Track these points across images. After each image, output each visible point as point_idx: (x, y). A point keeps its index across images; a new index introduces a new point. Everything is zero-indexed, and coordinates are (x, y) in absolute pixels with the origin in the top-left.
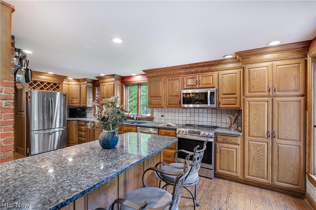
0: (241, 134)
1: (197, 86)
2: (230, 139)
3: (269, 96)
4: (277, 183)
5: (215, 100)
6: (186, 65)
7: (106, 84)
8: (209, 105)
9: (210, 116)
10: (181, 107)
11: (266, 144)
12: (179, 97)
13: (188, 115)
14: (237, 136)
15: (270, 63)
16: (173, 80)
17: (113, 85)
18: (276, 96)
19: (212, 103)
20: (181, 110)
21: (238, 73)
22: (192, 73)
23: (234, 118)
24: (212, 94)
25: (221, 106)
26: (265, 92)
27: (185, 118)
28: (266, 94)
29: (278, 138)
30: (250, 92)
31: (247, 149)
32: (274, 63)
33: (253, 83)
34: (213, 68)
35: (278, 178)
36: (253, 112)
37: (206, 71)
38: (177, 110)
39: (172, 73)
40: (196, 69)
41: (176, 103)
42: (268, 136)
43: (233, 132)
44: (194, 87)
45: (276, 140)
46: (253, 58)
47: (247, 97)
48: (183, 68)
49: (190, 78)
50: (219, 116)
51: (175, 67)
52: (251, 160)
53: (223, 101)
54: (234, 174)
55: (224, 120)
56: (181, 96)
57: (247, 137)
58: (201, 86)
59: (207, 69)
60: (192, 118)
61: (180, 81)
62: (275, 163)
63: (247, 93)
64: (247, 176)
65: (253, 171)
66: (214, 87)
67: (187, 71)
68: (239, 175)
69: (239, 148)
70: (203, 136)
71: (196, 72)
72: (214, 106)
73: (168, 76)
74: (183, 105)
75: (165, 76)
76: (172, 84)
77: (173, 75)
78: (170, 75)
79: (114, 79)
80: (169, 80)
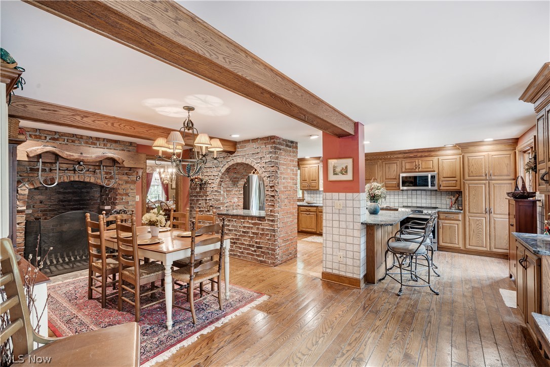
0: (462, 212)
1: (417, 170)
2: (451, 216)
3: (486, 180)
4: (495, 250)
5: (436, 182)
6: (405, 150)
8: (430, 187)
9: (428, 197)
10: (399, 189)
11: (484, 219)
12: (397, 180)
13: (405, 197)
14: (458, 213)
15: (487, 153)
16: (390, 163)
17: (317, 167)
18: (492, 180)
19: (433, 185)
20: (400, 192)
21: (458, 159)
22: (411, 157)
23: (454, 199)
24: (433, 177)
25: (442, 188)
26: (482, 176)
27: (401, 200)
28: (484, 178)
29: (494, 213)
30: (469, 176)
31: (467, 223)
32: (490, 153)
33: (472, 169)
34: (433, 154)
35: (495, 245)
36: (473, 192)
37: (426, 156)
38: (396, 192)
39: (389, 157)
40: (415, 154)
41: (394, 186)
42: (486, 212)
43: (453, 210)
44: (413, 171)
45: (492, 215)
46: (472, 149)
47: (467, 180)
48: (401, 153)
49: (409, 162)
50: (439, 197)
51: (393, 152)
52: (472, 233)
53: (443, 184)
54: (457, 246)
55: (444, 202)
56: (399, 179)
57: (467, 213)
58: (420, 170)
59: (426, 154)
60: (410, 200)
61: (398, 164)
62: (493, 234)
63: (467, 177)
64: (468, 247)
65: (474, 242)
66: (434, 171)
67: (406, 155)
68: (461, 246)
69: (460, 223)
70: (426, 215)
71: (415, 157)
72: (436, 188)
73: (385, 159)
74: (401, 188)
75: (381, 159)
76: (389, 168)
77: (390, 159)
78: (387, 159)
79: (318, 161)
80: (386, 164)
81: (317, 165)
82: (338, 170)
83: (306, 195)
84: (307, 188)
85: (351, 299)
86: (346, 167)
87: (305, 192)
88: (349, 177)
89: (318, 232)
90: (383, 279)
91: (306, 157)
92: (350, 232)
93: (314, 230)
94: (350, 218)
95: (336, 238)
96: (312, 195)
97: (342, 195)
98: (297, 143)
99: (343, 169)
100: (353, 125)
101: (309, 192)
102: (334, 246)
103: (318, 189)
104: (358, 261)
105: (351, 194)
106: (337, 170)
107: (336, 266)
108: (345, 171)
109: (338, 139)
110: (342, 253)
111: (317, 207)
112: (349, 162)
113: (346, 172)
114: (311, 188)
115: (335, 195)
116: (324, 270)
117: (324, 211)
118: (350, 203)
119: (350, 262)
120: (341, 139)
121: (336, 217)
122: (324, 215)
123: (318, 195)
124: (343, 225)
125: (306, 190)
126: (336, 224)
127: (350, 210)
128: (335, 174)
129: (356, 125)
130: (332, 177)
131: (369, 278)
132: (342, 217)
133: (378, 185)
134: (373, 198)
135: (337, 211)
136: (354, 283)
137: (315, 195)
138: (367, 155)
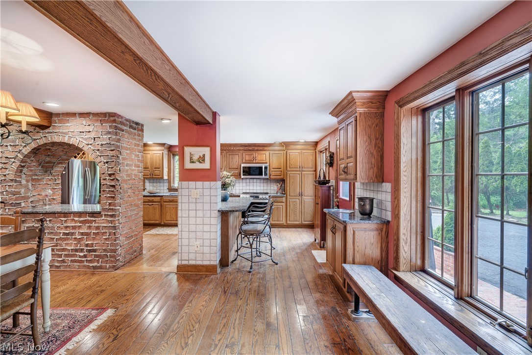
0: (285, 195)
1: (254, 162)
2: (278, 199)
3: (300, 171)
4: (304, 223)
5: (268, 172)
6: (246, 144)
7: (150, 152)
8: (263, 176)
9: (262, 185)
11: (298, 200)
12: (239, 170)
13: (244, 185)
14: (282, 197)
15: (300, 151)
16: (233, 154)
17: (161, 154)
18: (303, 171)
19: (266, 174)
20: (241, 181)
21: (283, 154)
22: (250, 150)
23: (280, 185)
24: (266, 168)
25: (272, 177)
26: (297, 168)
27: (241, 188)
28: (298, 169)
29: (304, 196)
30: (290, 168)
31: (288, 204)
32: (302, 151)
33: (291, 163)
34: (266, 148)
35: (304, 219)
36: (292, 181)
37: (261, 150)
38: (239, 180)
39: (232, 148)
40: (253, 148)
41: (237, 175)
42: (299, 195)
43: (279, 194)
44: (252, 162)
45: (303, 197)
46: (292, 147)
47: (289, 171)
48: (242, 146)
49: (248, 155)
50: (269, 184)
51: (236, 144)
52: (291, 211)
53: (273, 173)
54: (281, 222)
55: (272, 188)
56: (241, 169)
57: (288, 197)
58: (257, 161)
59: (261, 148)
60: (248, 188)
61: (240, 156)
62: (303, 211)
63: (288, 169)
64: (288, 222)
65: (292, 219)
66: (267, 163)
67: (246, 148)
68: (284, 222)
69: (284, 204)
70: (261, 199)
71: (253, 150)
72: (268, 177)
73: (229, 150)
74: (242, 177)
75: (225, 150)
76: (232, 158)
77: (233, 150)
78: (231, 150)
79: (163, 148)
80: (229, 154)
81: (162, 152)
82: (195, 158)
83: (147, 184)
84: (149, 177)
85: (211, 286)
86: (204, 155)
87: (146, 181)
88: (207, 165)
89: (162, 223)
90: (235, 260)
91: (148, 143)
92: (207, 221)
93: (157, 222)
94: (207, 207)
95: (193, 228)
96: (155, 184)
97: (199, 184)
98: (142, 125)
99: (200, 157)
100: (212, 114)
101: (152, 181)
102: (190, 237)
103: (162, 178)
104: (215, 248)
105: (208, 183)
106: (193, 158)
107: (192, 256)
108: (202, 159)
109: (195, 127)
110: (198, 243)
111: (162, 196)
112: (206, 151)
113: (204, 160)
114: (154, 176)
115: (192, 184)
116: (180, 263)
117: (179, 201)
118: (207, 192)
119: (207, 250)
120: (198, 127)
121: (192, 206)
122: (180, 205)
123: (162, 184)
124: (200, 214)
125: (147, 178)
126: (192, 213)
127: (207, 199)
128: (192, 162)
129: (214, 114)
130: (188, 165)
131: (224, 262)
132: (199, 206)
133: (228, 174)
134: (224, 186)
135: (194, 201)
136: (210, 269)
137: (158, 184)
138: (222, 145)
